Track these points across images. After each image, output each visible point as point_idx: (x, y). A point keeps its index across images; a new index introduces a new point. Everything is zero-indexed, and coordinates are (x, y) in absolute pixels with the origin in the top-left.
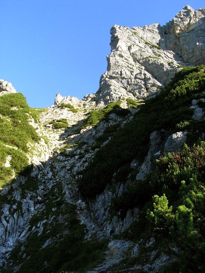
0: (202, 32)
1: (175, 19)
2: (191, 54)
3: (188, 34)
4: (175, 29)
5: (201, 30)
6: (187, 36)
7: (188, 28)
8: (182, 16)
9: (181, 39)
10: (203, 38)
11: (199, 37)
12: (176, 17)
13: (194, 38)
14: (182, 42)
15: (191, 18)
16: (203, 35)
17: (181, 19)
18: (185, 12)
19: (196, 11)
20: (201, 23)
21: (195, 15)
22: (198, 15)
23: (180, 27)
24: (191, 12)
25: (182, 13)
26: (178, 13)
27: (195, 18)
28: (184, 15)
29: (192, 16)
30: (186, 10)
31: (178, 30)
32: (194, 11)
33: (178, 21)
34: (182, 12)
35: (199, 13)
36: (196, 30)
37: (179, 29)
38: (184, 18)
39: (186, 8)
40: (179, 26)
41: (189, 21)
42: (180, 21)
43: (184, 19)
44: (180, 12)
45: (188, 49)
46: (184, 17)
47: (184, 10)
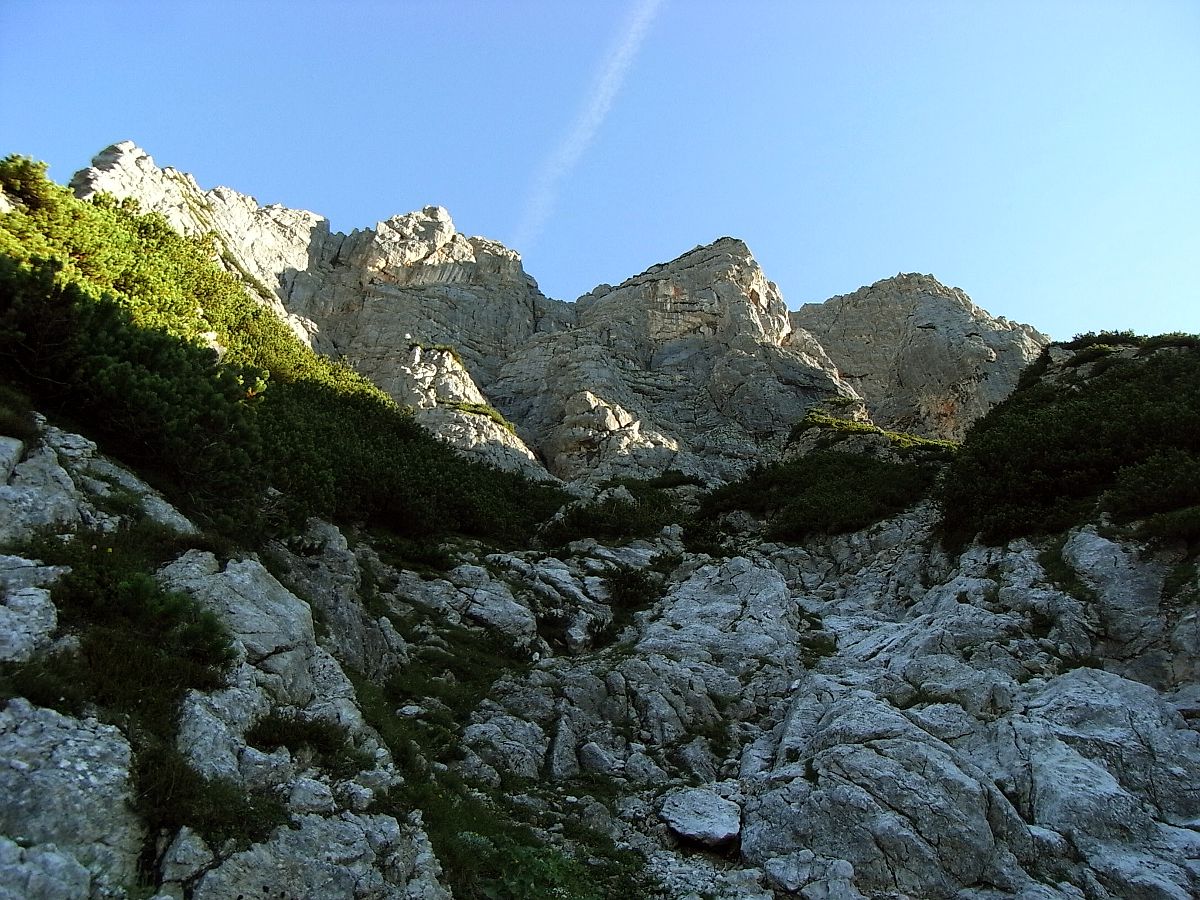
0: (444, 306)
1: (383, 228)
2: (375, 360)
3: (400, 293)
4: (371, 259)
5: (443, 299)
6: (393, 300)
7: (409, 277)
8: (408, 231)
9: (369, 301)
10: (439, 326)
12: (389, 223)
14: (368, 311)
15: (432, 250)
16: (443, 318)
17: (403, 237)
18: (422, 223)
19: (459, 237)
20: (457, 280)
21: (450, 246)
22: (459, 251)
23: (387, 262)
24: (441, 231)
25: (412, 222)
26: (401, 216)
27: (444, 256)
28: (415, 230)
29: (440, 245)
30: (429, 219)
31: (378, 267)
32: (452, 233)
33: (390, 239)
34: (417, 217)
35: (466, 247)
36: (430, 292)
37: (381, 267)
38: (413, 239)
39: (433, 212)
40: (385, 255)
41: (422, 256)
42: (395, 243)
43: (410, 243)
44: (409, 216)
45: (374, 340)
46: (413, 235)
47: (422, 216)
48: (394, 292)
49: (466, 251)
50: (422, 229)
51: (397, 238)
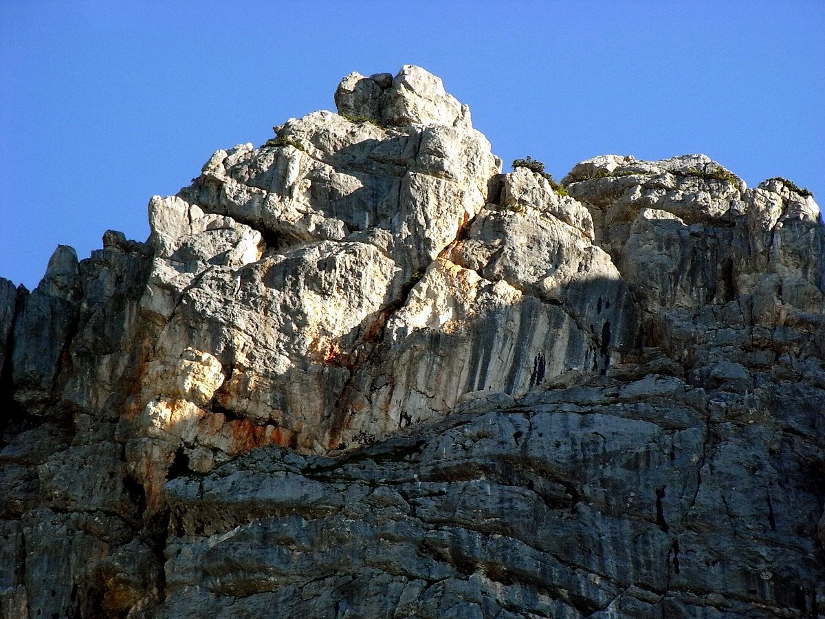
0: (522, 500)
1: (178, 221)
3: (315, 491)
4: (153, 368)
6: (289, 528)
8: (293, 207)
9: (185, 555)
10: (517, 594)
11: (465, 567)
12: (203, 191)
13: (385, 566)
14: (188, 605)
15: (413, 265)
17: (273, 237)
18: (347, 158)
19: (520, 179)
20: (555, 371)
22: (535, 241)
23: (229, 366)
24: (437, 170)
25: (300, 163)
26: (247, 149)
27: (473, 277)
28: (321, 194)
29: (443, 233)
30: (370, 132)
31: (194, 395)
32: (486, 170)
33: (221, 259)
34: (316, 138)
35: (563, 216)
36: (446, 451)
37: (207, 391)
38: (321, 235)
39: (381, 96)
40: (215, 333)
41: (376, 293)
42: (247, 273)
43: (313, 257)
44: (281, 139)
46: (317, 218)
47: (338, 126)
48: (288, 489)
49: (563, 233)
50: (349, 183)
51: (249, 247)
